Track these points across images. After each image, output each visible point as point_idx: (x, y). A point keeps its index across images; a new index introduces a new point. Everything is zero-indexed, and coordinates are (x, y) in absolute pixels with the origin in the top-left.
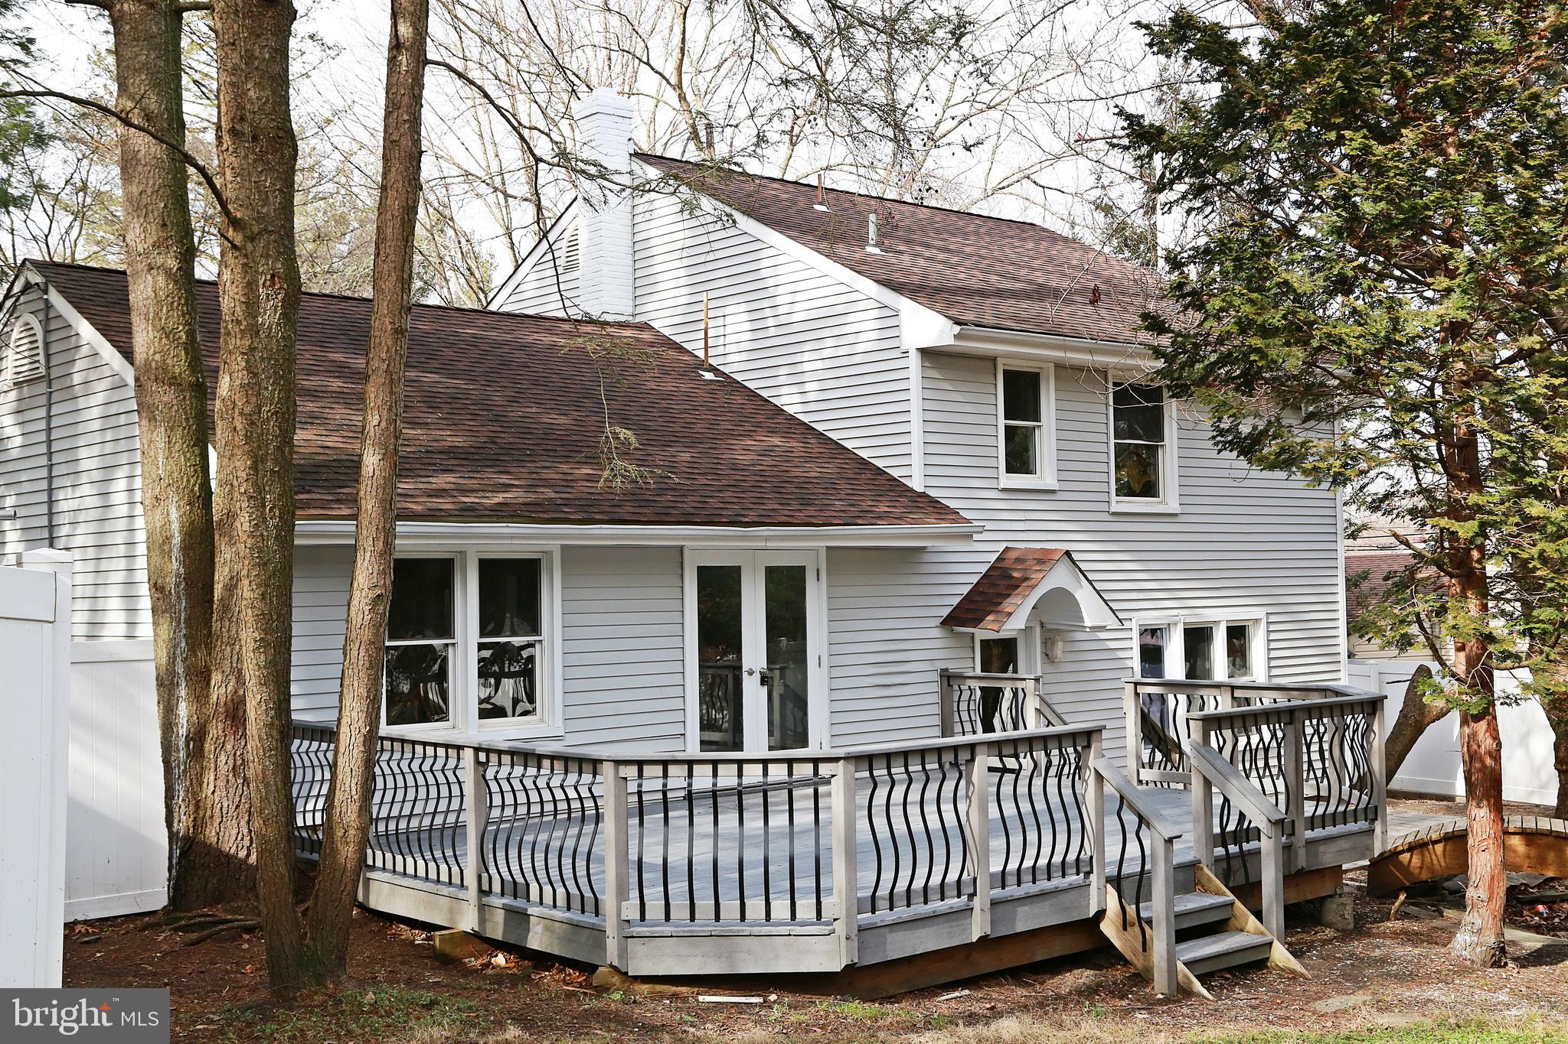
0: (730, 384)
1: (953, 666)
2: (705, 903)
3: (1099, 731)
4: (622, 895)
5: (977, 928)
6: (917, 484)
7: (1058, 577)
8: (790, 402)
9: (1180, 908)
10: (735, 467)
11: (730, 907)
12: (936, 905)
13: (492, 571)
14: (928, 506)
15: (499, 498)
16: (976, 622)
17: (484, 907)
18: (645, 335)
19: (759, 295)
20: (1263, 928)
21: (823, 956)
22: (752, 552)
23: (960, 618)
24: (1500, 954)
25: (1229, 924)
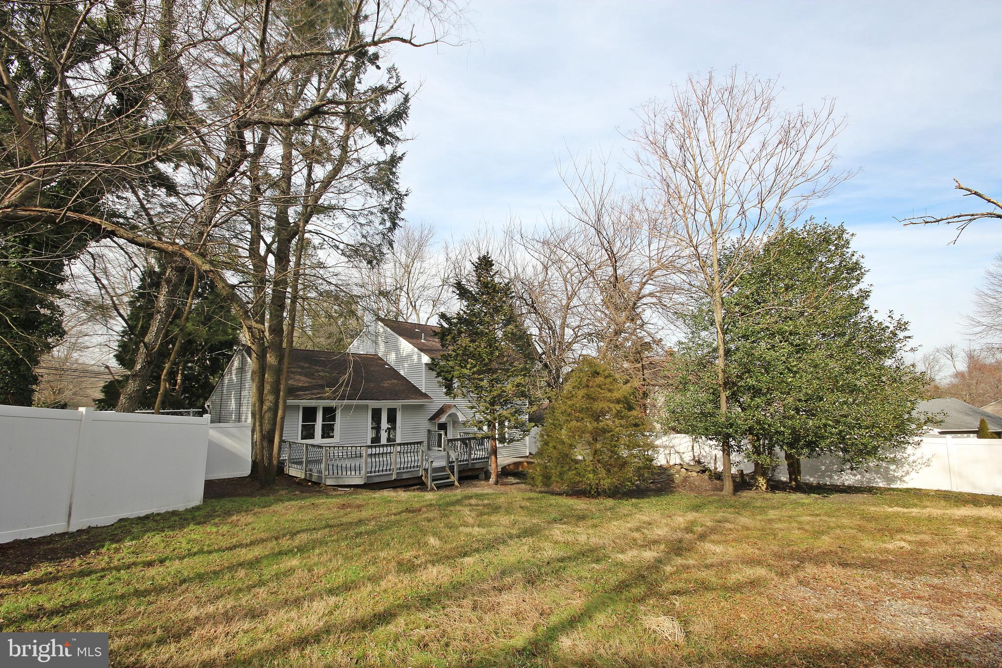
0: (392, 369)
1: (430, 429)
2: (335, 471)
4: (325, 470)
5: (394, 477)
6: (423, 391)
7: (453, 411)
8: (402, 373)
9: (433, 475)
10: (383, 387)
11: (340, 472)
12: (385, 473)
13: (325, 409)
14: (425, 396)
16: (434, 419)
17: (306, 474)
18: (376, 357)
19: (397, 350)
20: (454, 478)
21: (360, 482)
22: (384, 405)
23: (433, 419)
24: (497, 483)
25: (448, 478)
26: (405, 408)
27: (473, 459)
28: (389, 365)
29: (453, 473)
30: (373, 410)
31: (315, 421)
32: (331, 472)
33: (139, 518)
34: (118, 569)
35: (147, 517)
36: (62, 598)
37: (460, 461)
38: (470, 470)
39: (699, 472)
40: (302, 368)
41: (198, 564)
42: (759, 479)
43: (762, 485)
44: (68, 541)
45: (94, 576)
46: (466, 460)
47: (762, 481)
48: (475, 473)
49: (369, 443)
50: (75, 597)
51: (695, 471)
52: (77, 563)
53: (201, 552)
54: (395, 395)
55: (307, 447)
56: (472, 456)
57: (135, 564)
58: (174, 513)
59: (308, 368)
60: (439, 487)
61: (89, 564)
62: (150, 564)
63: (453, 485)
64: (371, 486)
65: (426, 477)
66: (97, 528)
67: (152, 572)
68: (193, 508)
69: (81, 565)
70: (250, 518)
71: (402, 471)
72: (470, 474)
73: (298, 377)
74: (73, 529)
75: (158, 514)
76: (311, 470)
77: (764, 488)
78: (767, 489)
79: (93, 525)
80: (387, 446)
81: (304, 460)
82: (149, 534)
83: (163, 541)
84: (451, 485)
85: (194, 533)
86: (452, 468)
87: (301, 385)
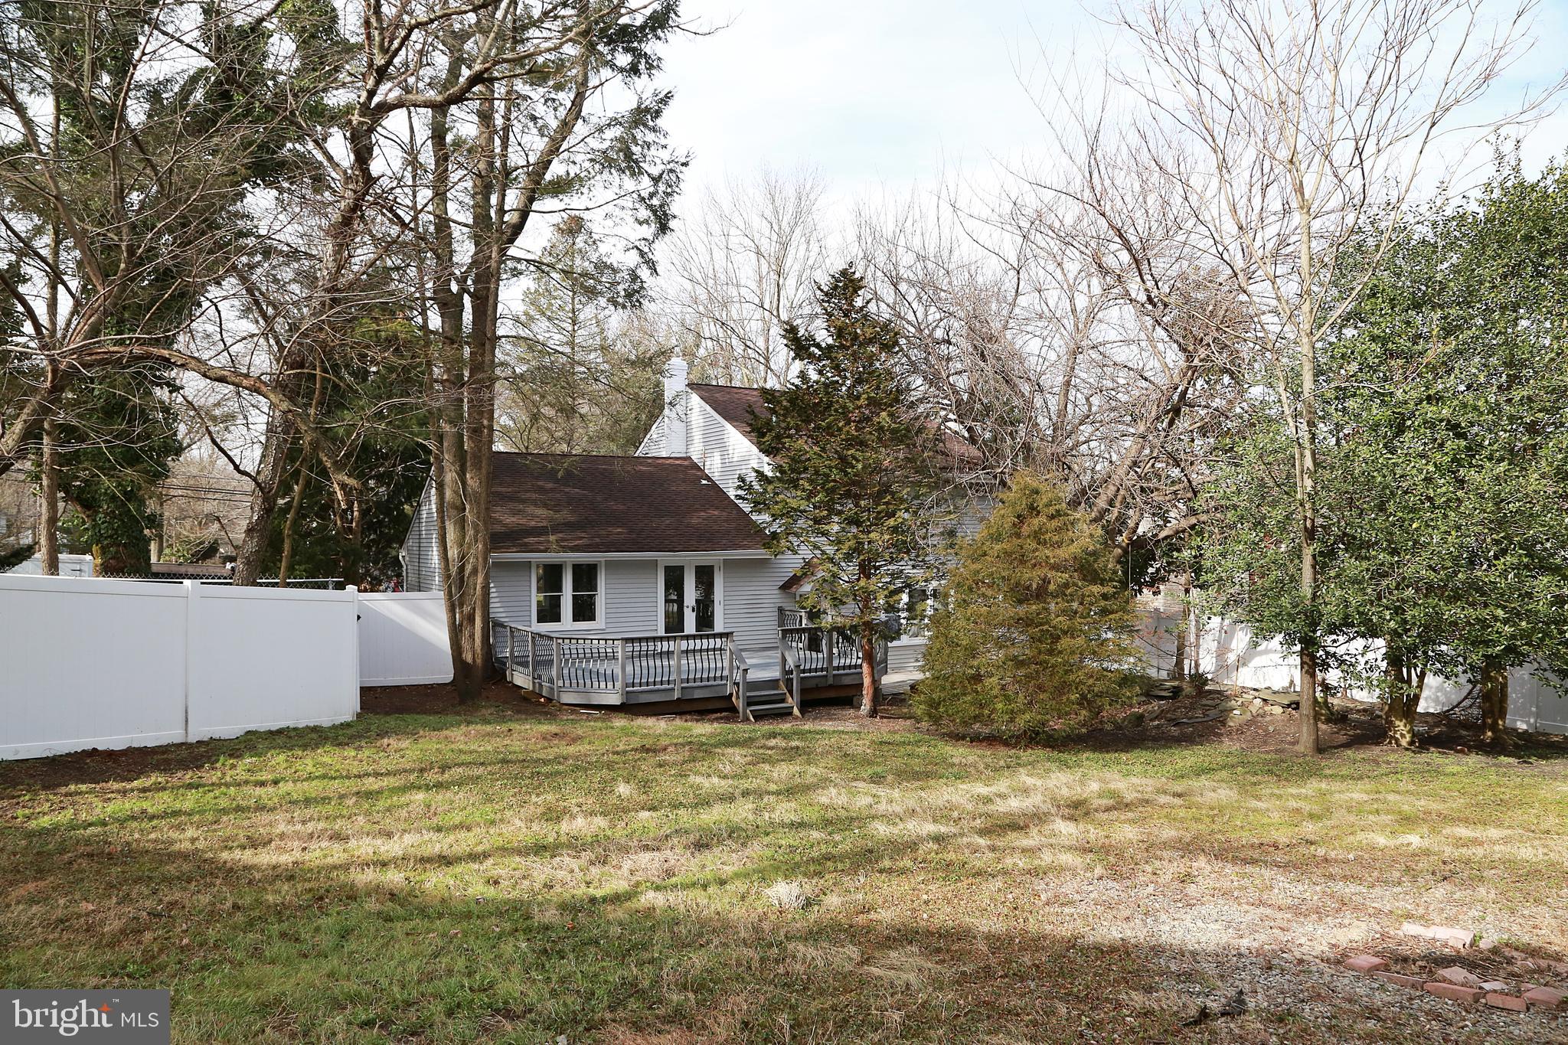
0: (714, 486)
3: (732, 633)
4: (558, 679)
5: (676, 695)
8: (731, 495)
9: (748, 694)
10: (688, 526)
12: (659, 687)
13: (578, 569)
15: (576, 543)
17: (534, 683)
18: (686, 463)
19: (723, 449)
20: (792, 702)
21: (615, 700)
22: (689, 560)
23: (786, 587)
24: (873, 713)
25: (783, 701)
26: (729, 564)
27: (838, 668)
28: (708, 478)
29: (791, 693)
30: (668, 569)
31: (560, 590)
32: (567, 683)
33: (271, 732)
34: (227, 785)
35: (280, 732)
36: (165, 806)
37: (804, 671)
38: (831, 686)
39: (1289, 706)
40: (541, 490)
41: (313, 788)
42: (1397, 723)
43: (1403, 736)
44: (184, 753)
45: (201, 790)
46: (822, 670)
47: (1401, 726)
48: (843, 694)
49: (661, 632)
50: (178, 806)
51: (1279, 704)
52: (188, 776)
53: (324, 777)
54: (706, 540)
55: (533, 638)
56: (835, 664)
57: (246, 782)
58: (315, 729)
59: (552, 490)
60: (759, 717)
61: (201, 777)
62: (262, 784)
63: (791, 714)
64: (630, 708)
65: (738, 697)
66: (220, 740)
67: (259, 791)
68: (342, 724)
69: (191, 778)
70: (405, 743)
71: (691, 684)
72: (832, 694)
73: (531, 509)
74: (192, 739)
75: (295, 729)
76: (540, 677)
77: (1404, 742)
78: (1412, 743)
79: (216, 736)
80: (694, 637)
81: (530, 659)
82: (273, 751)
83: (287, 761)
84: (786, 714)
85: (329, 757)
86: (789, 683)
87: (533, 523)
